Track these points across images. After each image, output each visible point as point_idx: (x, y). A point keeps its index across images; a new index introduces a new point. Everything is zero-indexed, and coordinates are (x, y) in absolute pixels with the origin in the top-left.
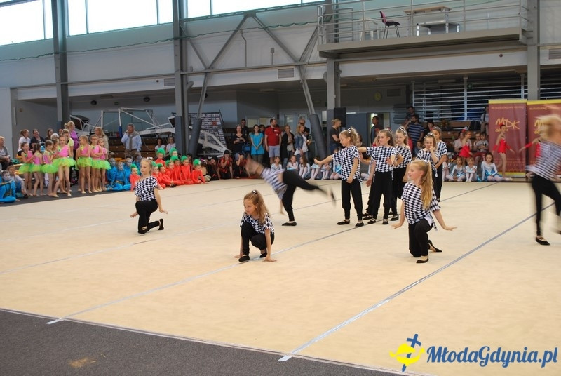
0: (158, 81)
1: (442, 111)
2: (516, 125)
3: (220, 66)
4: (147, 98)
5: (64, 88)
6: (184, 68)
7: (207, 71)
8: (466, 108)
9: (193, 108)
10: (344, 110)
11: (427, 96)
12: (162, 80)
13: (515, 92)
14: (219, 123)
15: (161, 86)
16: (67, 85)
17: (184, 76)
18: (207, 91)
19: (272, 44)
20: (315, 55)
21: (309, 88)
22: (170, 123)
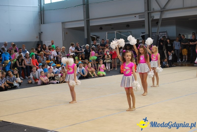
0: (135, 17)
3: (168, 7)
4: (128, 25)
5: (88, 22)
6: (149, 9)
7: (161, 10)
9: (154, 30)
12: (137, 16)
15: (137, 19)
16: (89, 20)
17: (150, 13)
18: (162, 20)
22: (141, 38)
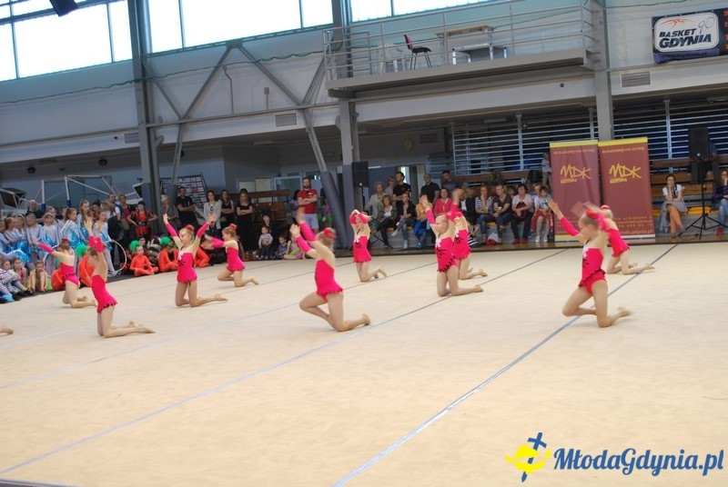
0: (116, 138)
1: (491, 160)
2: (586, 173)
3: (196, 114)
4: (103, 161)
6: (151, 119)
7: (181, 122)
8: (521, 154)
9: (165, 171)
10: (366, 164)
11: (471, 141)
12: (121, 136)
13: (583, 131)
14: (201, 189)
15: (121, 144)
17: (151, 130)
18: (183, 147)
19: (266, 82)
20: (322, 95)
21: (317, 137)
22: (135, 192)
